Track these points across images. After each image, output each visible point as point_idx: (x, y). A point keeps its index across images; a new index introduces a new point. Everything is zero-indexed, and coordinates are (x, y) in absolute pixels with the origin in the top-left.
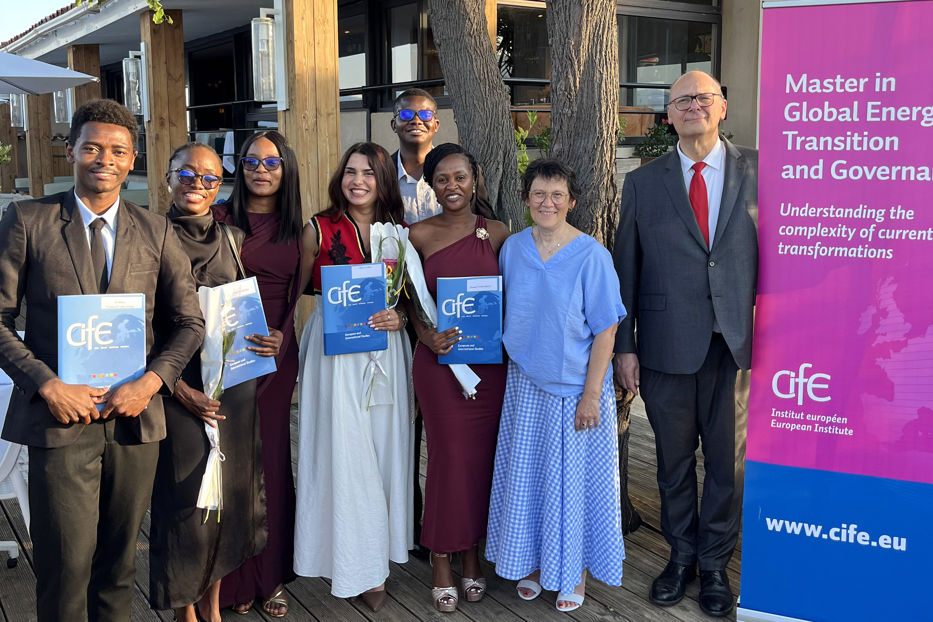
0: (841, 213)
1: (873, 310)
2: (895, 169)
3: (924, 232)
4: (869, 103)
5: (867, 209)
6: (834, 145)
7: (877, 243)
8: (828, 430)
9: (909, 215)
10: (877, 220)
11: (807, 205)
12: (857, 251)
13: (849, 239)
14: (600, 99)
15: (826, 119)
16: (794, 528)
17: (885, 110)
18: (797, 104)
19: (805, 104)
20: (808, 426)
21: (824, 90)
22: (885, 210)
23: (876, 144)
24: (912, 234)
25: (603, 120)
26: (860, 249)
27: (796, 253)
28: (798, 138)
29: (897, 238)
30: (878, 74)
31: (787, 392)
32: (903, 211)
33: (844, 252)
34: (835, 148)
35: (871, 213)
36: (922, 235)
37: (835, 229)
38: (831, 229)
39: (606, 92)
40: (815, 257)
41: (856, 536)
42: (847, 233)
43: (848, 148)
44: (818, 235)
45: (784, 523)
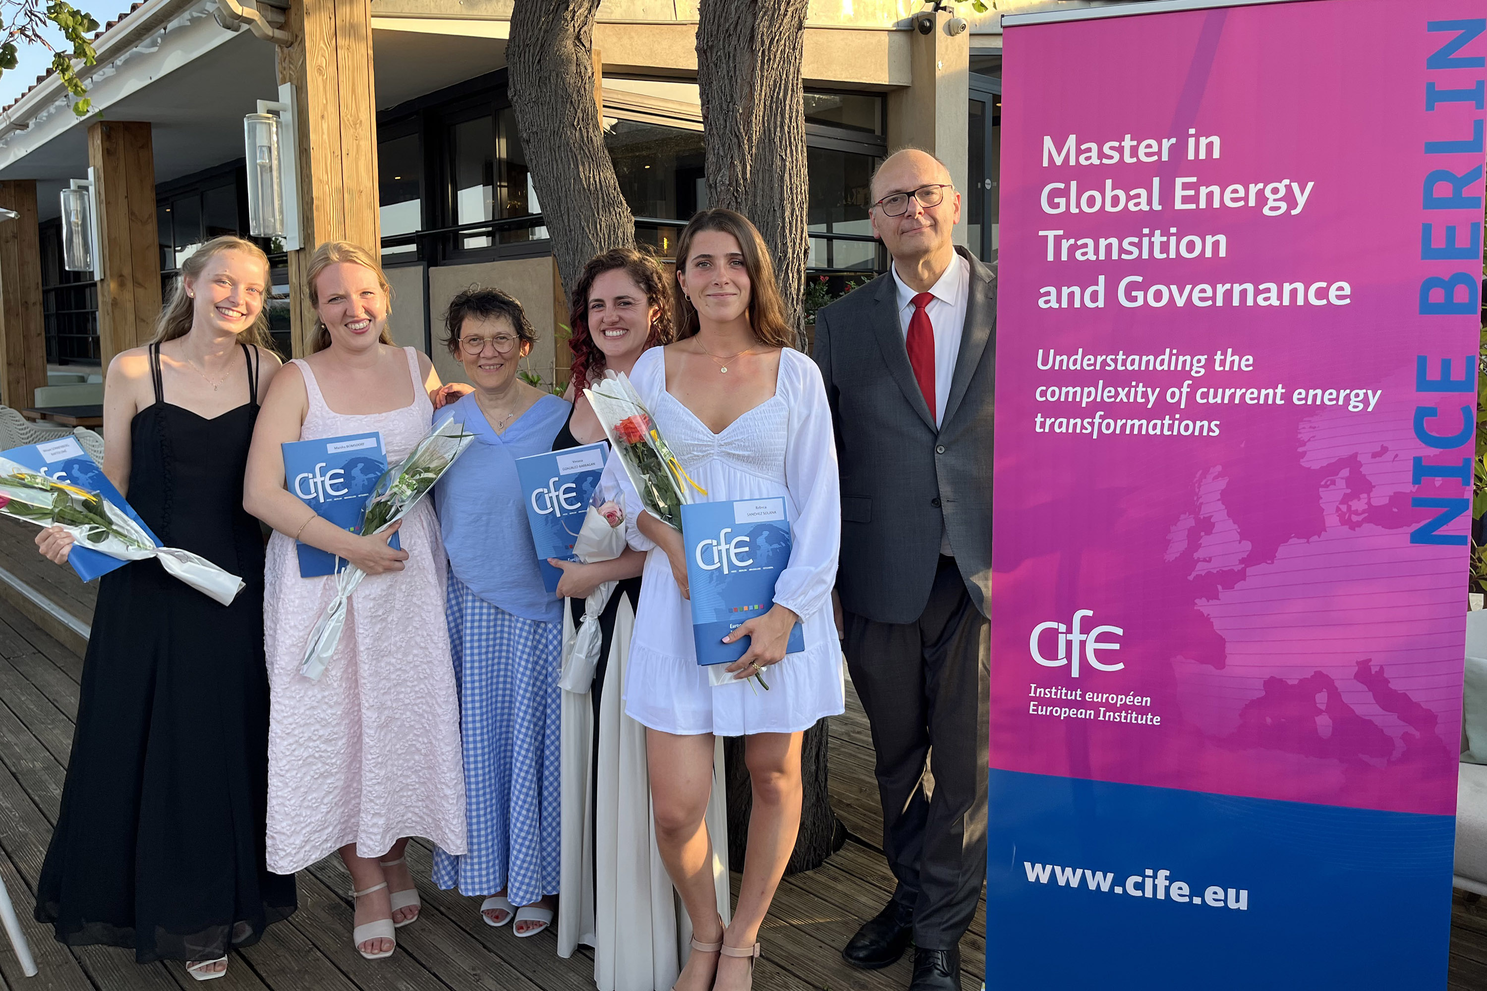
0: (1136, 363)
1: (1187, 522)
2: (1221, 289)
3: (1271, 391)
4: (1177, 179)
5: (1177, 355)
6: (1122, 251)
7: (1194, 412)
8: (1120, 717)
9: (1246, 363)
10: (1193, 373)
11: (1080, 350)
12: (1163, 425)
13: (1150, 406)
14: (782, 198)
15: (1109, 208)
16: (1068, 877)
17: (1204, 191)
18: (1062, 186)
19: (1074, 184)
20: (1089, 712)
21: (1105, 161)
22: (1206, 357)
23: (1191, 247)
24: (1250, 396)
25: (787, 231)
26: (1167, 421)
27: (1064, 430)
28: (1064, 241)
29: (1226, 401)
30: (1192, 131)
31: (1054, 657)
32: (1236, 358)
33: (1141, 426)
34: (1124, 256)
35: (1184, 362)
36: (1267, 396)
37: (1127, 389)
38: (1120, 389)
39: (791, 188)
40: (1095, 437)
41: (1168, 889)
42: (1145, 395)
43: (1145, 256)
44: (1099, 400)
45: (1053, 870)
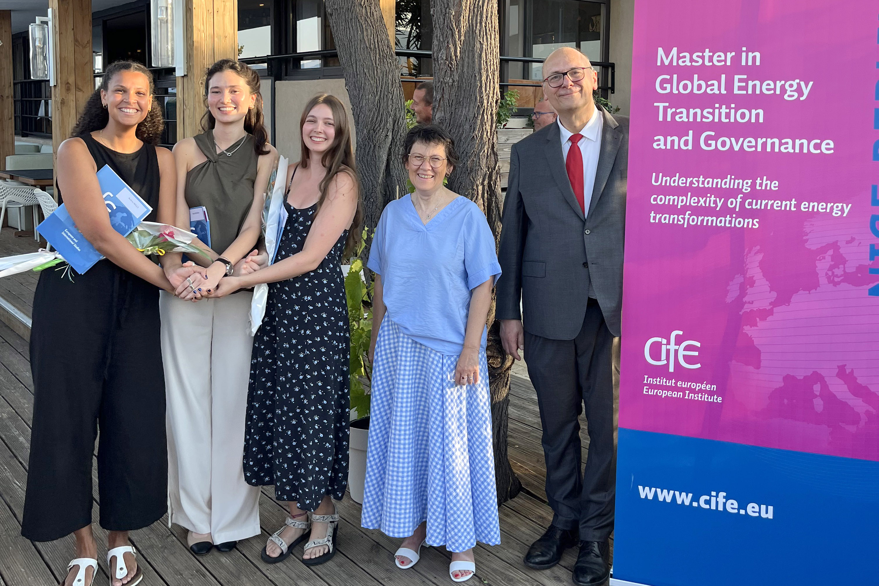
0: (710, 183)
1: (739, 279)
2: (760, 141)
3: (788, 202)
4: (735, 76)
5: (734, 179)
6: (703, 116)
7: (744, 213)
8: (698, 397)
9: (774, 185)
10: (744, 190)
11: (678, 174)
12: (725, 221)
13: (718, 209)
14: (480, 69)
15: (695, 91)
16: (664, 496)
17: (751, 83)
18: (668, 77)
19: (675, 76)
20: (679, 393)
21: (694, 64)
22: (751, 181)
23: (743, 116)
24: (776, 205)
25: (484, 89)
26: (728, 218)
27: (667, 221)
28: (669, 110)
29: (763, 208)
30: (744, 49)
31: (659, 359)
32: (769, 182)
33: (712, 221)
34: (704, 120)
35: (739, 184)
36: (786, 205)
37: (704, 198)
38: (700, 198)
39: (486, 62)
40: (685, 226)
41: (725, 504)
42: (715, 202)
43: (716, 120)
44: (688, 204)
45: (656, 491)
